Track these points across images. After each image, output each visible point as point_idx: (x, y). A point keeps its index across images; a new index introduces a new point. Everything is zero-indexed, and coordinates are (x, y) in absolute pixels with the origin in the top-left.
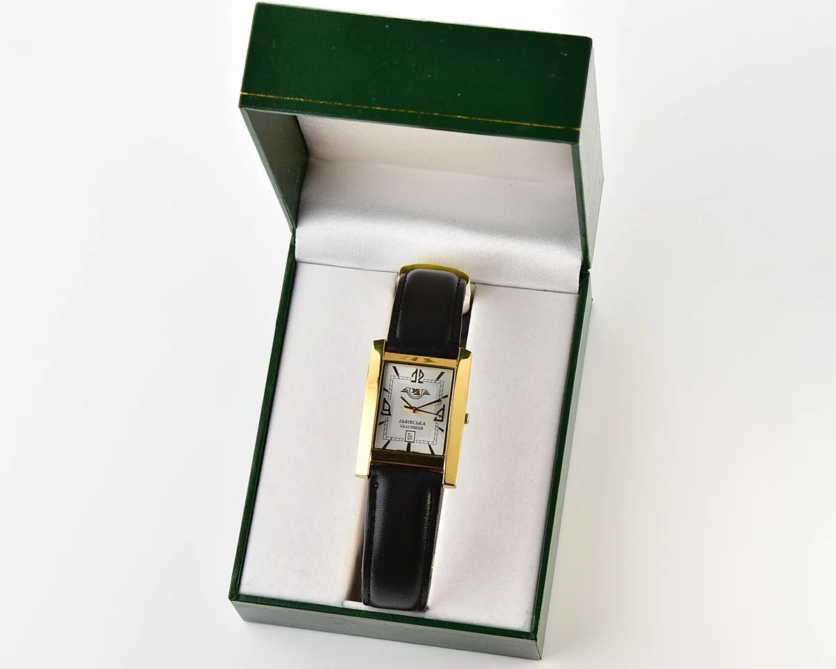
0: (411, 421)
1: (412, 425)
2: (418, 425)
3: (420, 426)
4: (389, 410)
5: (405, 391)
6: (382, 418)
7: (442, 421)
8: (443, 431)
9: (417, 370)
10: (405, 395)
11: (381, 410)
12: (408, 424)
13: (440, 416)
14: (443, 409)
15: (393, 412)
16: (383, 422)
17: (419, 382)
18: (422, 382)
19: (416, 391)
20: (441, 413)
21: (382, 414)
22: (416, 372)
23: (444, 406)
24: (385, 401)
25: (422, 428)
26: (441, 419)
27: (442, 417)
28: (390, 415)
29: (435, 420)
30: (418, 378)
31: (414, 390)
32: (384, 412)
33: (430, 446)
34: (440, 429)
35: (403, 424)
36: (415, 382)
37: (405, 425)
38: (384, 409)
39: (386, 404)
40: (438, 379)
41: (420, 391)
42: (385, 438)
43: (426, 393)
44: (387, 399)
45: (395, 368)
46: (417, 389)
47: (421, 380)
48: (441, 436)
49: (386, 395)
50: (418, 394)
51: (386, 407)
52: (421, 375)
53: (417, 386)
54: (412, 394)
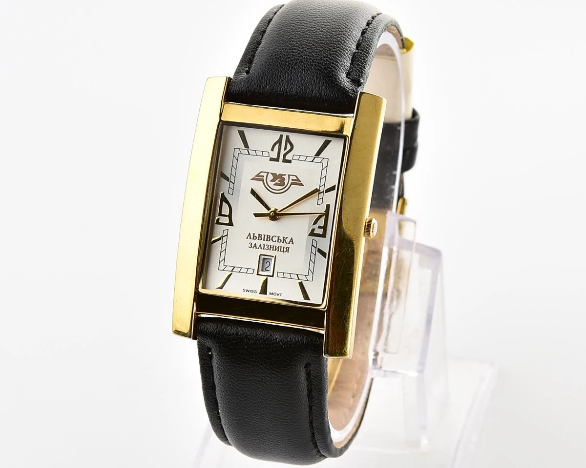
0: (268, 237)
1: (271, 243)
3: (285, 244)
5: (258, 178)
7: (324, 235)
12: (262, 242)
13: (319, 227)
17: (285, 161)
18: (290, 162)
19: (279, 179)
20: (321, 222)
21: (218, 223)
22: (279, 142)
23: (328, 206)
24: (224, 199)
25: (288, 250)
26: (321, 231)
27: (325, 228)
28: (231, 224)
29: (312, 234)
35: (253, 242)
37: (258, 242)
38: (220, 214)
39: (224, 204)
40: (318, 154)
41: (286, 177)
42: (222, 267)
43: (297, 182)
46: (281, 175)
47: (286, 158)
49: (225, 188)
50: (282, 183)
51: (226, 210)
52: (289, 147)
53: (280, 168)
54: (271, 184)
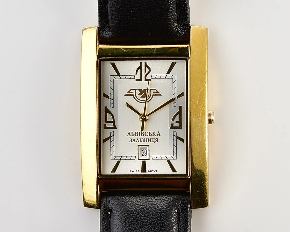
2: (152, 137)
4: (113, 122)
6: (107, 133)
8: (182, 140)
9: (141, 63)
10: (131, 100)
11: (103, 123)
14: (180, 112)
15: (120, 123)
16: (108, 139)
30: (144, 75)
31: (141, 91)
32: (109, 125)
33: (169, 162)
34: (179, 138)
36: (140, 80)
44: (109, 108)
45: (113, 65)
48: (182, 146)
